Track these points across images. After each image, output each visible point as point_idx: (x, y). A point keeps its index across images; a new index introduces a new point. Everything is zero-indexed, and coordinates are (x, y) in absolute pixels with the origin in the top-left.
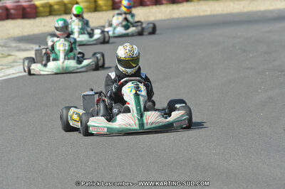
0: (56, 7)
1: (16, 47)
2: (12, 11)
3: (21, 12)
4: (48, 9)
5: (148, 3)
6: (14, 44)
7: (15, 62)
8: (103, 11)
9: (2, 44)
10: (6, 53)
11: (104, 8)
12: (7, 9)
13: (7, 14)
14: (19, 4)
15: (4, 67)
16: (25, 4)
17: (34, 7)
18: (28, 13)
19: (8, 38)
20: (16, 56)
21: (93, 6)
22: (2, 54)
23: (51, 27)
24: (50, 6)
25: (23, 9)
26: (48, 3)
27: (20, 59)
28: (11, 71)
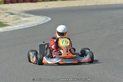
1: (23, 15)
7: (20, 22)
9: (17, 14)
10: (17, 18)
15: (14, 24)
20: (21, 19)
22: (16, 18)
27: (22, 21)
28: (16, 26)
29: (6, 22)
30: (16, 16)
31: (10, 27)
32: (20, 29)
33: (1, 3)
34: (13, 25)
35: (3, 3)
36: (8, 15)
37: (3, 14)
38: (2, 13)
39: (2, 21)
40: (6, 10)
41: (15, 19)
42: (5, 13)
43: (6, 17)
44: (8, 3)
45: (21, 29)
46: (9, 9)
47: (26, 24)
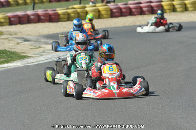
0: (72, 15)
1: (44, 42)
2: (42, 17)
3: (48, 18)
4: (66, 16)
5: (136, 13)
6: (43, 40)
7: (44, 52)
8: (104, 18)
9: (34, 40)
10: (38, 46)
11: (105, 16)
12: (38, 16)
13: (38, 19)
14: (47, 12)
15: (37, 56)
16: (50, 12)
17: (57, 14)
18: (53, 18)
19: (39, 36)
20: (44, 48)
21: (97, 14)
23: (68, 28)
24: (68, 14)
25: (50, 15)
26: (67, 12)
27: (47, 50)
28: (41, 58)
29: (24, 53)
30: (33, 42)
31: (32, 59)
32: (48, 62)
33: (5, 24)
34: (35, 57)
35: (8, 24)
36: (21, 42)
37: (12, 40)
38: (10, 39)
39: (17, 51)
40: (16, 34)
41: (34, 47)
42: (15, 39)
43: (18, 44)
44: (15, 24)
45: (50, 62)
46: (19, 32)
47: (54, 54)
